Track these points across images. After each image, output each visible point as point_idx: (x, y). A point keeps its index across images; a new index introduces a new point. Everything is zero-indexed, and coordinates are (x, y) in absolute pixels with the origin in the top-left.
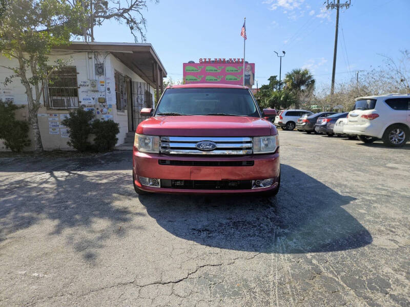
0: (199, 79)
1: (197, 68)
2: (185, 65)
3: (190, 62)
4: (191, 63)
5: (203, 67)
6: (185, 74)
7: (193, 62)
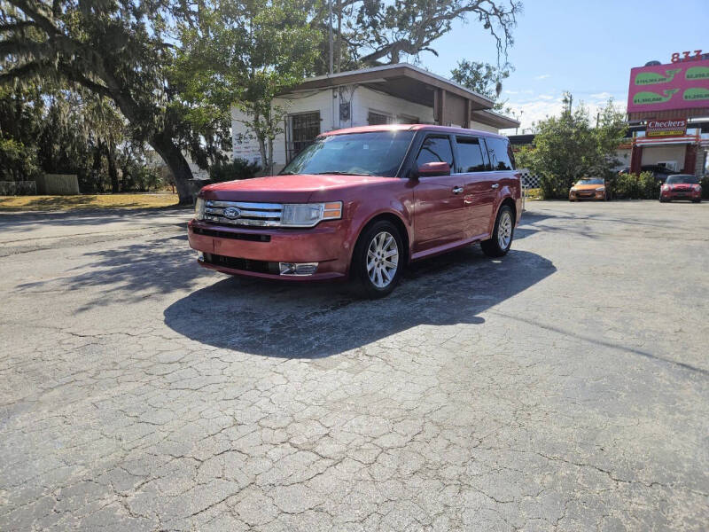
0: (666, 96)
1: (663, 73)
2: (635, 72)
3: (649, 65)
4: (653, 66)
5: (679, 71)
6: (633, 90)
7: (656, 64)
